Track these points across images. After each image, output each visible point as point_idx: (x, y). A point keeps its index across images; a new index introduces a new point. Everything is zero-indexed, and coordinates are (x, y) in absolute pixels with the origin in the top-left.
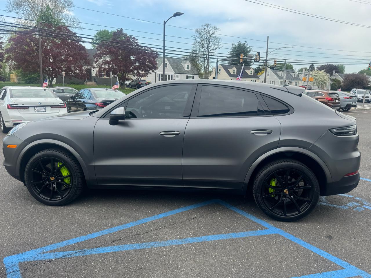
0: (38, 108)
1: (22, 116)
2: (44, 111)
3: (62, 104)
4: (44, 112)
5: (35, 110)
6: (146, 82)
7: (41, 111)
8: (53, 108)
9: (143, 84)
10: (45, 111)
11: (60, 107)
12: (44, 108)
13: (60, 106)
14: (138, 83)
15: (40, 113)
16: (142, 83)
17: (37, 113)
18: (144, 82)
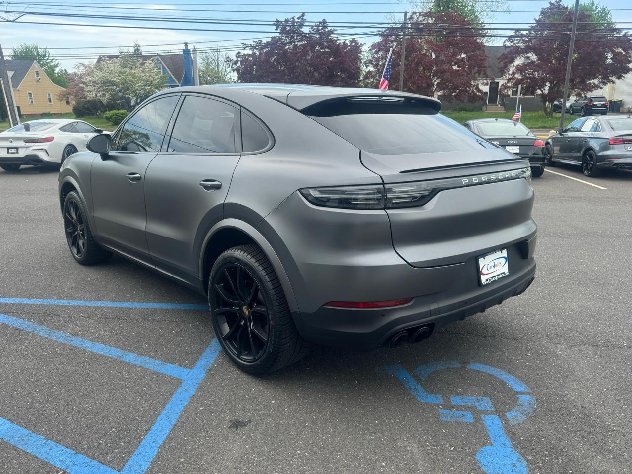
6: (606, 101)
9: (598, 105)
14: (586, 105)
16: (595, 103)
18: (599, 101)
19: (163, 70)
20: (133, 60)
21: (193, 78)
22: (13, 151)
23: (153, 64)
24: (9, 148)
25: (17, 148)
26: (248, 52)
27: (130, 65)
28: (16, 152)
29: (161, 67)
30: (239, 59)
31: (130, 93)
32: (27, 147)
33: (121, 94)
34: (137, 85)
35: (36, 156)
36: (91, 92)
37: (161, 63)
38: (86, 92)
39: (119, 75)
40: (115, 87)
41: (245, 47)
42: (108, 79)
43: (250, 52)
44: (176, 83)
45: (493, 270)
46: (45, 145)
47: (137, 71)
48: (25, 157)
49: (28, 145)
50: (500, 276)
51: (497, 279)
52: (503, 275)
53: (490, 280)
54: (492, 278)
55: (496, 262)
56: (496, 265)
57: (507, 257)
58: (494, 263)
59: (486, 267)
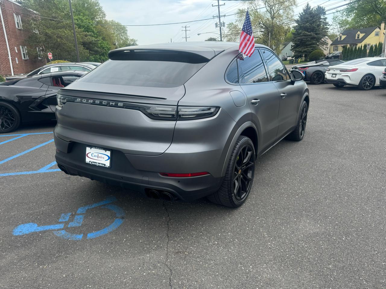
22: (334, 76)
24: (333, 74)
25: (336, 74)
28: (335, 76)
32: (341, 74)
35: (342, 79)
45: (96, 158)
46: (349, 74)
48: (337, 80)
49: (341, 73)
50: (101, 165)
51: (97, 165)
52: (103, 166)
53: (92, 163)
54: (94, 162)
55: (100, 155)
56: (100, 157)
57: (110, 156)
58: (98, 155)
59: (91, 154)
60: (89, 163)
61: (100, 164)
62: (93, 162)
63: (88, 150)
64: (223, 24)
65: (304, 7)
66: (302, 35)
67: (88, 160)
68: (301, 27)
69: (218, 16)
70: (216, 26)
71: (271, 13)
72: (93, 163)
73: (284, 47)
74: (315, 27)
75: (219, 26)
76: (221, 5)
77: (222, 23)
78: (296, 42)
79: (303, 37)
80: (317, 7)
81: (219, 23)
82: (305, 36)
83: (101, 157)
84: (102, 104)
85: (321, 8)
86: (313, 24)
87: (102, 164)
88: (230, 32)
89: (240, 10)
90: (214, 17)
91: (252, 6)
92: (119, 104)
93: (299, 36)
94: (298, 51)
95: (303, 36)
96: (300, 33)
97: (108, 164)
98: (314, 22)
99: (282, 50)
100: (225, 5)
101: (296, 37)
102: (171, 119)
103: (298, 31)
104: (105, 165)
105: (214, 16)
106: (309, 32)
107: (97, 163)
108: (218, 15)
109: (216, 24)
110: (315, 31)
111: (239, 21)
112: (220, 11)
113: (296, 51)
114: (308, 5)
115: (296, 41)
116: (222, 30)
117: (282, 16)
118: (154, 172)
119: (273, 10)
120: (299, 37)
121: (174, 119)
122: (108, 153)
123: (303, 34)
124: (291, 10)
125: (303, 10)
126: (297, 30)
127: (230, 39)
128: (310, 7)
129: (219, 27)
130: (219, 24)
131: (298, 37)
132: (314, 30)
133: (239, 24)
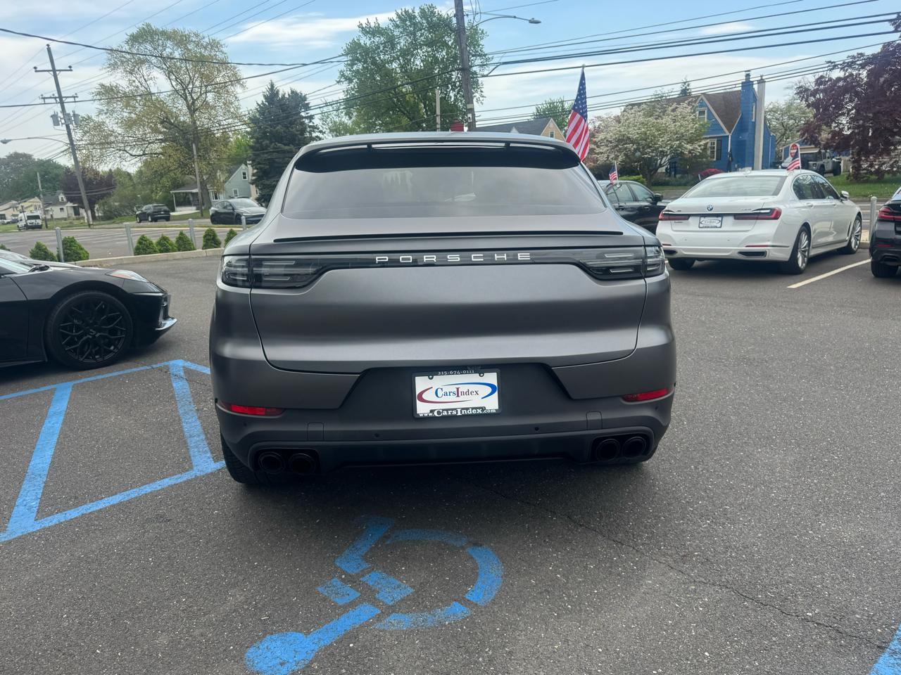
0: (707, 219)
1: (673, 236)
2: (716, 227)
3: (762, 211)
4: (717, 229)
5: (700, 223)
7: (712, 227)
8: (738, 219)
10: (719, 225)
11: (757, 219)
12: (720, 219)
13: (756, 216)
15: (708, 229)
17: (702, 229)
19: (708, 116)
20: (662, 105)
21: (755, 123)
23: (689, 109)
26: (837, 74)
27: (657, 114)
29: (706, 111)
30: (822, 87)
31: (650, 152)
33: (638, 154)
34: (661, 140)
36: (602, 153)
37: (707, 106)
38: (596, 153)
39: (639, 129)
40: (631, 145)
41: (834, 66)
42: (624, 135)
43: (841, 74)
44: (725, 133)
45: (452, 398)
47: (666, 120)
50: (470, 412)
51: (459, 414)
52: (479, 411)
53: (439, 413)
54: (447, 410)
55: (463, 388)
56: (463, 393)
57: (496, 385)
58: (458, 389)
59: (434, 390)
60: (431, 414)
61: (467, 409)
62: (443, 410)
63: (421, 383)
64: (73, 119)
65: (265, 90)
66: (271, 150)
67: (422, 409)
68: (265, 133)
69: (55, 98)
70: (56, 123)
71: (186, 99)
72: (445, 413)
73: (229, 177)
74: (296, 135)
75: (63, 121)
76: (60, 71)
77: (72, 114)
78: (262, 166)
79: (275, 155)
80: (290, 92)
81: (61, 115)
82: (278, 152)
83: (468, 393)
84: (471, 260)
85: (297, 94)
86: (292, 128)
87: (473, 408)
88: (85, 138)
89: (102, 85)
90: (47, 101)
91: (135, 79)
92: (519, 256)
93: (267, 153)
94: (269, 185)
95: (274, 152)
96: (267, 146)
97: (492, 404)
98: (291, 123)
99: (224, 182)
100: (71, 70)
101: (259, 155)
102: (631, 276)
103: (262, 142)
104: (483, 409)
105: (44, 96)
106: (285, 145)
107: (459, 410)
108: (57, 95)
109: (54, 117)
110: (297, 142)
111: (106, 113)
112: (61, 86)
113: (264, 185)
114: (272, 85)
115: (259, 163)
116: (73, 134)
117: (214, 107)
118: (609, 397)
119: (190, 94)
120: (266, 155)
121: (638, 275)
122: (492, 378)
123: (274, 148)
124: (231, 95)
125: (264, 96)
126: (257, 139)
127: (88, 157)
128: (278, 91)
129: (64, 125)
130: (62, 117)
131: (263, 153)
132: (295, 140)
133: (107, 121)
